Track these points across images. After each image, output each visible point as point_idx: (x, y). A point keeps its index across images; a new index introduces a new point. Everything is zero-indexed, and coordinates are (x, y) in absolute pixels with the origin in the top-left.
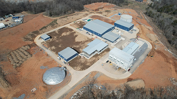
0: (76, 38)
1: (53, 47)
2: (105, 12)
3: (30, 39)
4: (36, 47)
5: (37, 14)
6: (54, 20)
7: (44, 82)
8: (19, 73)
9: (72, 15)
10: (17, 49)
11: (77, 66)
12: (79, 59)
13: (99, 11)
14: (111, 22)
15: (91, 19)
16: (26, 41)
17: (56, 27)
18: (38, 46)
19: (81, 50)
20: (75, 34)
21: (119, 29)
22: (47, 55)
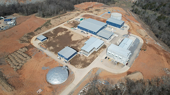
0: (72, 37)
1: (51, 47)
2: (96, 11)
3: (26, 40)
4: (34, 48)
5: (30, 16)
6: (48, 21)
7: (48, 83)
8: (21, 76)
9: (65, 15)
10: (15, 52)
11: (78, 64)
12: (79, 57)
13: (89, 11)
14: (102, 20)
15: (83, 18)
16: (22, 43)
17: (51, 27)
18: (35, 47)
19: (79, 48)
20: (70, 34)
21: (111, 26)
22: (47, 56)
